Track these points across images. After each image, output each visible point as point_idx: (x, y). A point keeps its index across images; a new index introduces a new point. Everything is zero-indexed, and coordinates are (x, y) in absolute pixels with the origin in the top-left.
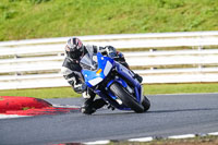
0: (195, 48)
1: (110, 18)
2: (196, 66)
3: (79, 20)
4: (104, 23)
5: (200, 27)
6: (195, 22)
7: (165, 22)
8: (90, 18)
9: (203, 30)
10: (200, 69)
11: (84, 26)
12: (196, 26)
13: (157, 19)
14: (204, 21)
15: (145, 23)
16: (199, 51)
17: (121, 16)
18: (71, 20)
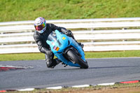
0: (89, 29)
1: (34, 10)
2: (90, 41)
3: (14, 11)
4: (31, 13)
5: (92, 16)
6: (89, 13)
7: (70, 12)
8: (22, 10)
9: (94, 18)
10: (92, 43)
11: (18, 15)
12: (90, 15)
13: (64, 10)
14: (95, 12)
15: (57, 13)
16: (92, 32)
17: (42, 9)
18: (9, 11)
